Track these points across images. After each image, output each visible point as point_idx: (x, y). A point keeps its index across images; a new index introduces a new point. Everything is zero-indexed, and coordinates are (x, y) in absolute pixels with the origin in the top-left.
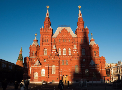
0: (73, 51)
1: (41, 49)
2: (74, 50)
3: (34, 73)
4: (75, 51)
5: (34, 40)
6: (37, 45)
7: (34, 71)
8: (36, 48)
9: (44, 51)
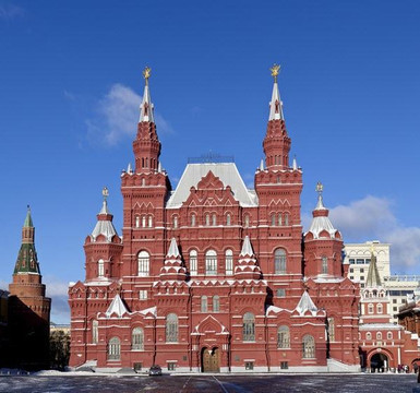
0: (240, 261)
1: (126, 254)
2: (242, 257)
3: (107, 338)
4: (244, 263)
5: (100, 218)
6: (113, 238)
7: (107, 333)
8: (107, 248)
9: (137, 260)
